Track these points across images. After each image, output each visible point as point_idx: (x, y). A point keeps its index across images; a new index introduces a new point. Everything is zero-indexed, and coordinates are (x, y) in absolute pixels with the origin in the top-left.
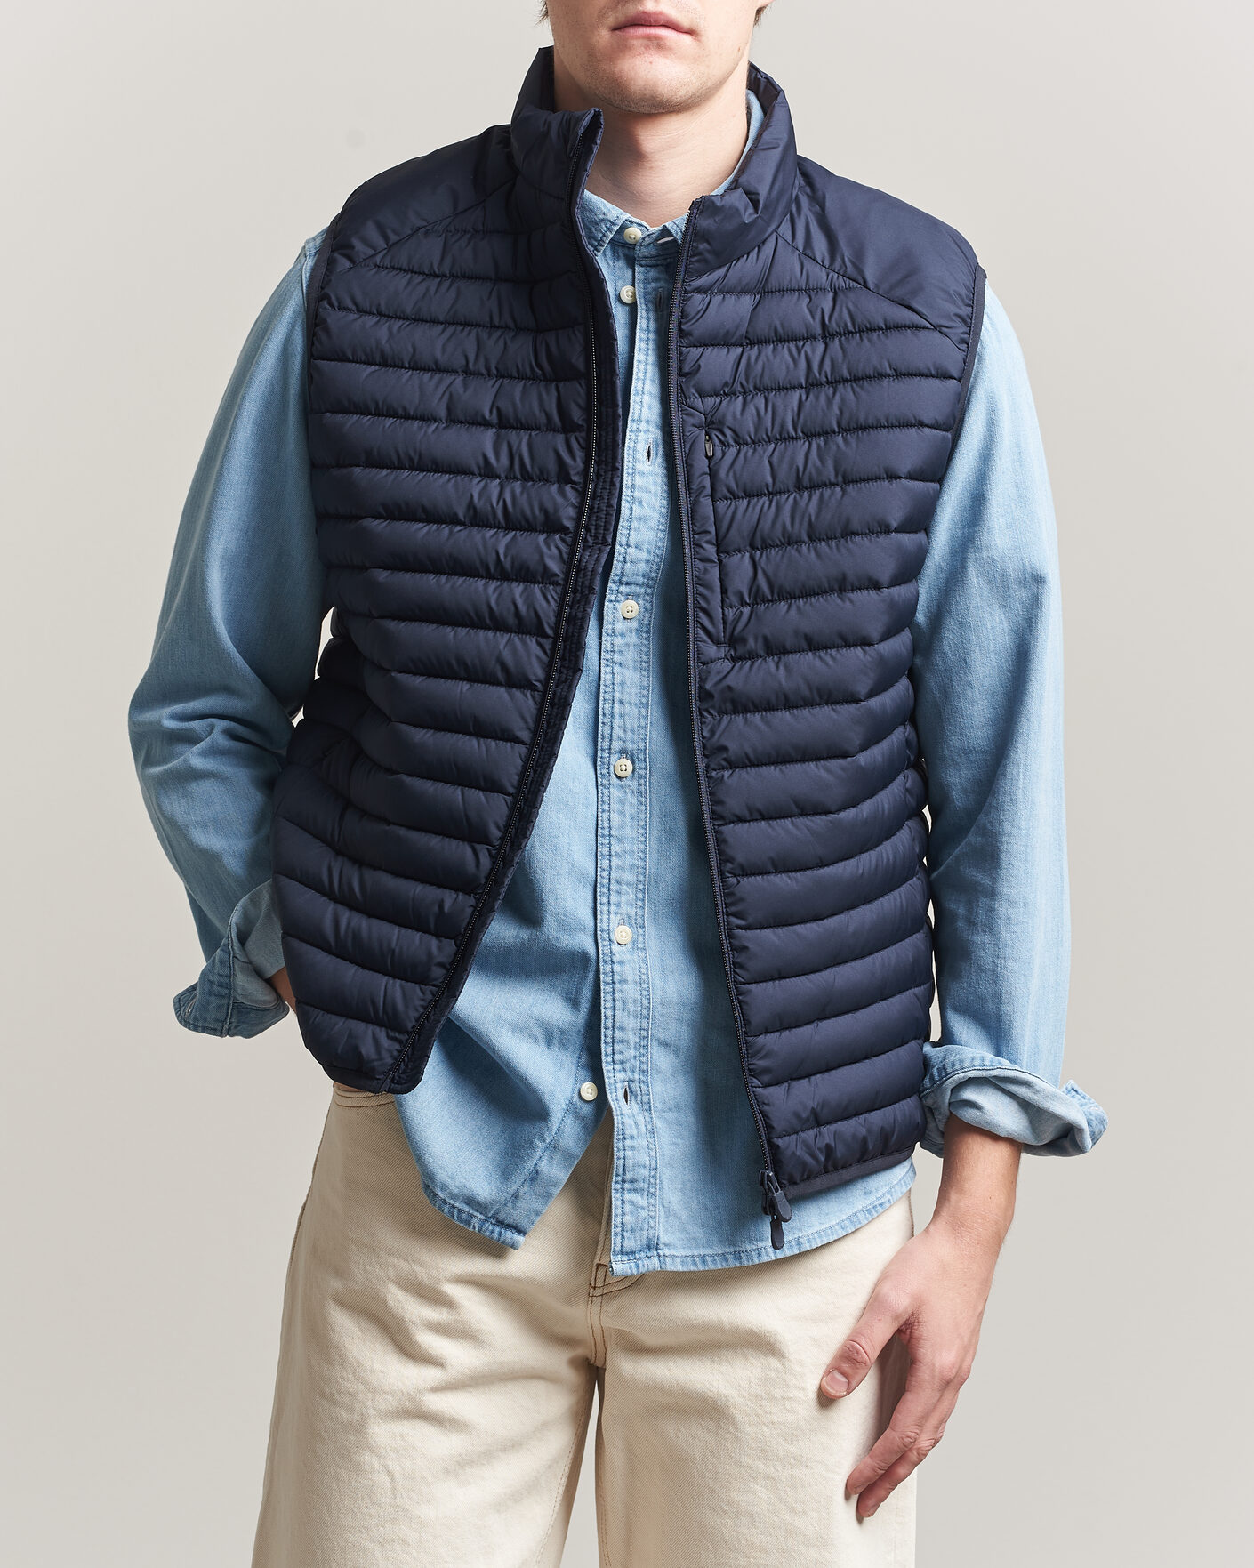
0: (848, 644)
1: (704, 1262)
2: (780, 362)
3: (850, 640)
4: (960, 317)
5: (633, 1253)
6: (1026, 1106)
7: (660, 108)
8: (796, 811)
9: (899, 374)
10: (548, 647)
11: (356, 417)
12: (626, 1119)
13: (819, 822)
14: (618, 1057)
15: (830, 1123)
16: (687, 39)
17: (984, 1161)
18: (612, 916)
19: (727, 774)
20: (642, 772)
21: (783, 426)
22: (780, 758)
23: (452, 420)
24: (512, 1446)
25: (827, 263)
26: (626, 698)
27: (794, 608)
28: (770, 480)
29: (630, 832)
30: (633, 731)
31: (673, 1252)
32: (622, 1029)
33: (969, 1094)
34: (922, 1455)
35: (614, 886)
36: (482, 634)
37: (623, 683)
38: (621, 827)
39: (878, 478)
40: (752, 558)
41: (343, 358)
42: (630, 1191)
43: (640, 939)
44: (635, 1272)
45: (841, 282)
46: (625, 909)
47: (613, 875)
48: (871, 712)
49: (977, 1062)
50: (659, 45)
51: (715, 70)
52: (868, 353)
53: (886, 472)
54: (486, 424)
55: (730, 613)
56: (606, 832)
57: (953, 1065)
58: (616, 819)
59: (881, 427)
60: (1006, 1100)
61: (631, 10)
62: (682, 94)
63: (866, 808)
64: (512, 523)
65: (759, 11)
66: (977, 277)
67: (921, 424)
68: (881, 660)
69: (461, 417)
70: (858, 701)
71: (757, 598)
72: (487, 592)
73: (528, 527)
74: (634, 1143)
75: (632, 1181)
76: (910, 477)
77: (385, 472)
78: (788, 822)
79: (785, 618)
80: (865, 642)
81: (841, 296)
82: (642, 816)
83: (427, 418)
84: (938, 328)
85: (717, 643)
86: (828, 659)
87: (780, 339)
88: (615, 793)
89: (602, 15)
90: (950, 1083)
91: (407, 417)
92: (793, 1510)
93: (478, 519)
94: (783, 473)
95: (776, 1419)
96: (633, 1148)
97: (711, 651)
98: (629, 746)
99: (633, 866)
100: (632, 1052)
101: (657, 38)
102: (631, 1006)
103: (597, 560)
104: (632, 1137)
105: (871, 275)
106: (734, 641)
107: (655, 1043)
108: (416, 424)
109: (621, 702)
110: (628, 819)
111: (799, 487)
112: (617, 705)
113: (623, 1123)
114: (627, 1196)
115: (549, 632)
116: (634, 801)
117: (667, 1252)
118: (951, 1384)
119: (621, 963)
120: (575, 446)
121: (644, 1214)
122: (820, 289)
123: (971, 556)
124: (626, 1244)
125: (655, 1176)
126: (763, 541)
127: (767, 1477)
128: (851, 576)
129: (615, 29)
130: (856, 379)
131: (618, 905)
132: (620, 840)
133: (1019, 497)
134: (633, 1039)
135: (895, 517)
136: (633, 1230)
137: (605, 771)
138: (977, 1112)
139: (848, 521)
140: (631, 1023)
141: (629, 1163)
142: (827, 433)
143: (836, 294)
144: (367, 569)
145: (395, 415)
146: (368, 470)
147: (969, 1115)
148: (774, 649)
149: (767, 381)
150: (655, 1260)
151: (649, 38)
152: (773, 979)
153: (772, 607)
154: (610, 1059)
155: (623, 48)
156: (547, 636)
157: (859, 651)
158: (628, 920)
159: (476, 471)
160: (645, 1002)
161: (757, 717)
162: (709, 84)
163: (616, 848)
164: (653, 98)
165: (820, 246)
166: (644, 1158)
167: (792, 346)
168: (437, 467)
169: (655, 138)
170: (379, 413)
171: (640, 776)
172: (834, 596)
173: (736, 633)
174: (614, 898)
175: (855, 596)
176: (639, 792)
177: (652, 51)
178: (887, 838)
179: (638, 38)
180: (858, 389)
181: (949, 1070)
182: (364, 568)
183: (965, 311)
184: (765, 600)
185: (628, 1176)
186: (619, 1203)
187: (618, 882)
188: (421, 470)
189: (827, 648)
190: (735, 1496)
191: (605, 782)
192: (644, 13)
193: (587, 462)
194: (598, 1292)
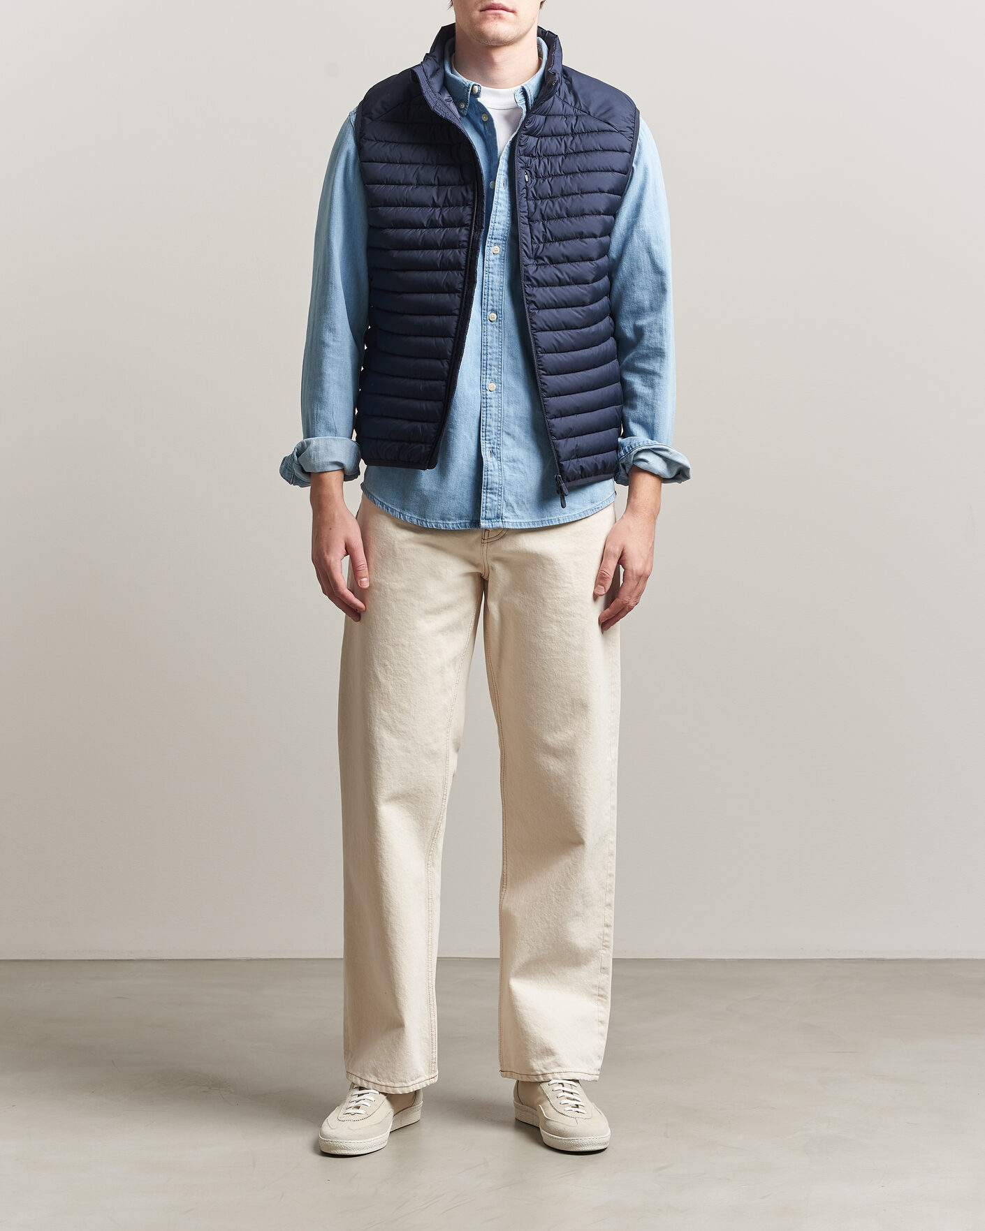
0: (584, 260)
1: (521, 525)
2: (552, 145)
3: (584, 259)
4: (629, 128)
5: (490, 519)
6: (666, 459)
7: (501, 43)
8: (564, 328)
9: (604, 150)
10: (463, 274)
11: (378, 186)
12: (489, 463)
13: (573, 332)
14: (487, 437)
15: (582, 457)
16: (511, 14)
17: (645, 484)
18: (488, 379)
19: (537, 311)
20: (500, 319)
21: (555, 170)
22: (557, 306)
23: (419, 184)
24: (448, 607)
25: (573, 105)
26: (494, 287)
27: (561, 245)
28: (550, 192)
29: (495, 344)
30: (497, 302)
31: (508, 520)
32: (490, 426)
33: (642, 456)
34: (631, 609)
35: (488, 367)
36: (437, 273)
37: (493, 281)
38: (492, 342)
39: (596, 192)
40: (543, 224)
41: (371, 161)
42: (490, 493)
43: (500, 388)
44: (491, 527)
45: (579, 113)
46: (493, 376)
47: (488, 362)
48: (594, 289)
49: (645, 443)
50: (500, 17)
51: (524, 28)
52: (592, 142)
53: (599, 189)
54: (433, 185)
55: (535, 246)
56: (485, 344)
57: (635, 445)
58: (489, 338)
59: (597, 171)
60: (658, 458)
61: (488, 3)
62: (510, 37)
63: (593, 328)
64: (446, 224)
65: (542, 3)
66: (636, 113)
67: (614, 171)
68: (598, 267)
69: (423, 183)
70: (588, 283)
71: (546, 240)
72: (436, 255)
73: (453, 226)
74: (492, 473)
75: (491, 489)
76: (609, 192)
77: (392, 208)
78: (560, 332)
79: (557, 249)
80: (591, 260)
81: (579, 118)
82: (501, 337)
83: (408, 184)
84: (620, 132)
85: (530, 258)
86: (577, 266)
87: (553, 135)
88: (490, 327)
89: (476, 5)
90: (634, 452)
91: (400, 184)
92: (569, 635)
93: (433, 225)
94: (555, 189)
95: (560, 596)
96: (491, 475)
97: (527, 261)
98: (495, 308)
99: (496, 358)
100: (494, 436)
101: (499, 14)
102: (493, 417)
103: (480, 235)
104: (491, 471)
105: (591, 110)
106: (537, 258)
107: (504, 433)
108: (404, 187)
109: (492, 289)
110: (495, 339)
111: (563, 195)
112: (490, 291)
113: (487, 464)
114: (488, 495)
115: (463, 268)
116: (497, 331)
117: (506, 520)
118: (643, 578)
119: (490, 398)
120: (469, 190)
121: (496, 503)
122: (570, 115)
123: (635, 229)
124: (487, 515)
125: (501, 488)
126: (548, 217)
127: (557, 621)
128: (585, 232)
129: (481, 11)
130: (586, 152)
131: (490, 375)
132: (491, 347)
133: (655, 206)
134: (494, 430)
135: (602, 208)
136: (490, 510)
137: (485, 319)
138: (646, 463)
139: (583, 210)
140: (493, 424)
141: (490, 481)
142: (574, 173)
143: (577, 117)
144: (388, 250)
145: (395, 184)
146: (385, 208)
147: (642, 465)
148: (553, 261)
149: (549, 152)
150: (501, 523)
151: (496, 14)
152: (556, 396)
153: (552, 244)
154: (484, 438)
155: (485, 19)
156: (462, 270)
157: (588, 263)
158: (495, 381)
159: (430, 205)
160: (500, 415)
161: (548, 288)
162: (521, 33)
163: (489, 351)
164: (498, 39)
165: (571, 99)
166: (496, 480)
167: (559, 138)
168: (414, 205)
169: (500, 56)
170: (387, 184)
171: (499, 320)
172: (578, 240)
173: (538, 254)
174: (488, 372)
175: (587, 240)
176: (499, 327)
177: (497, 20)
178: (603, 342)
179: (491, 14)
180: (587, 156)
181: (633, 447)
182: (387, 250)
183: (631, 125)
184: (549, 241)
185: (489, 487)
186: (485, 498)
187: (490, 365)
188: (407, 207)
189: (575, 261)
190: (544, 630)
191: (485, 323)
192: (493, 4)
193: (474, 196)
194: (486, 541)
